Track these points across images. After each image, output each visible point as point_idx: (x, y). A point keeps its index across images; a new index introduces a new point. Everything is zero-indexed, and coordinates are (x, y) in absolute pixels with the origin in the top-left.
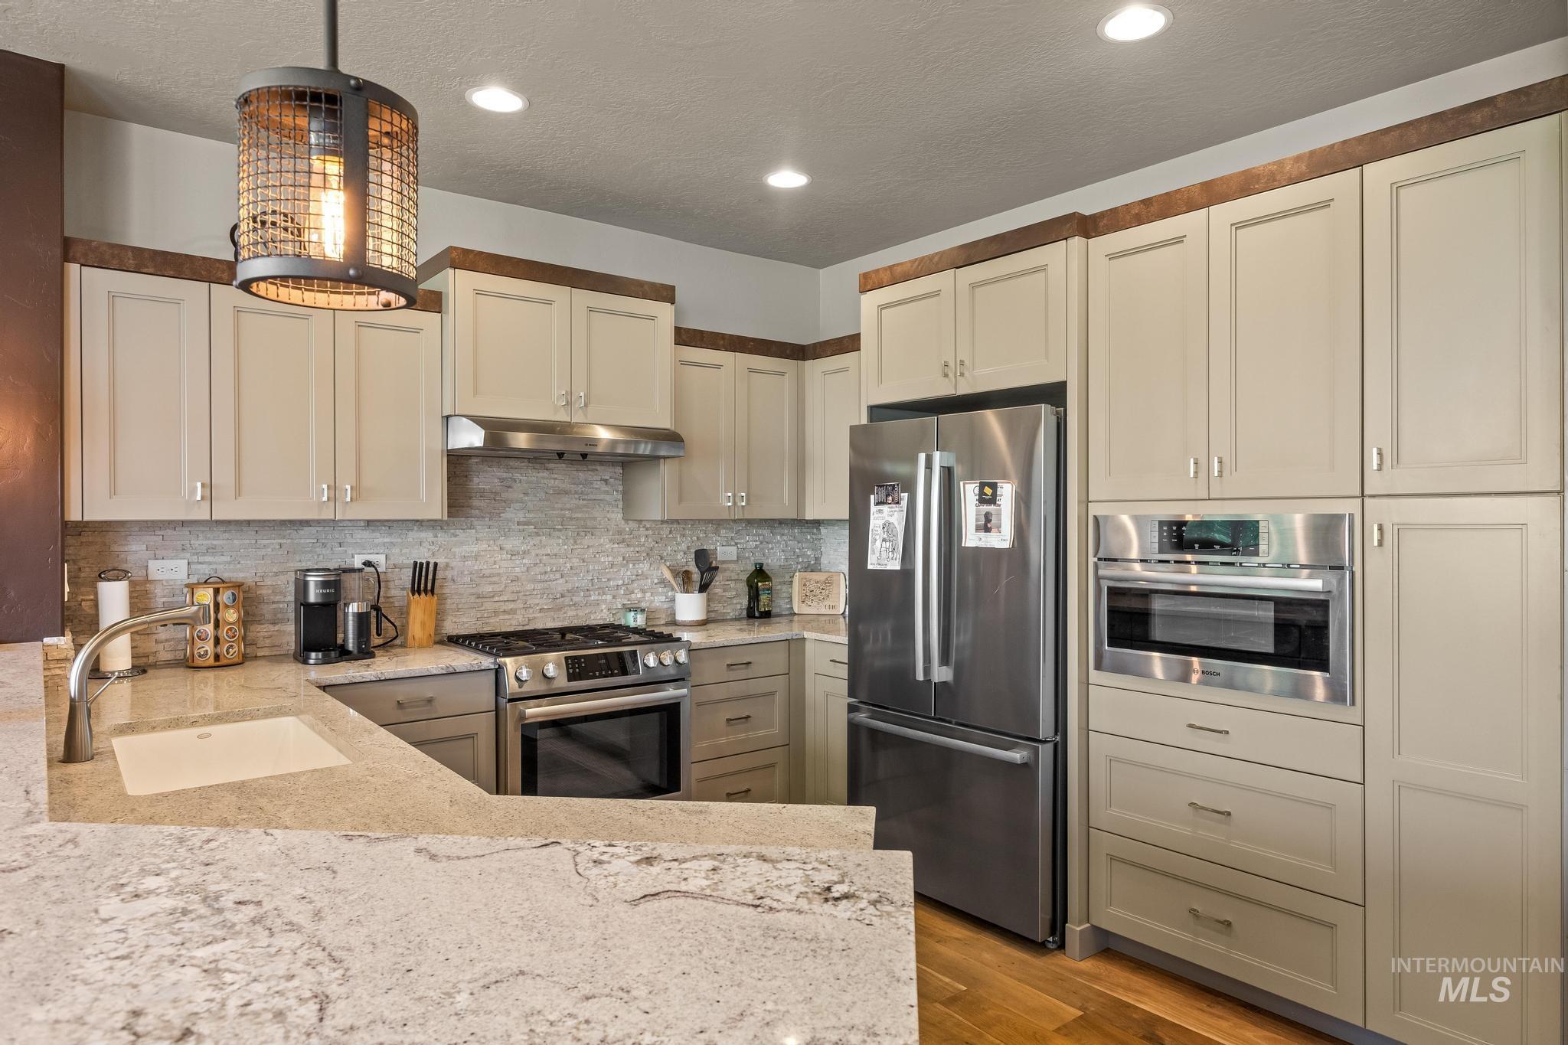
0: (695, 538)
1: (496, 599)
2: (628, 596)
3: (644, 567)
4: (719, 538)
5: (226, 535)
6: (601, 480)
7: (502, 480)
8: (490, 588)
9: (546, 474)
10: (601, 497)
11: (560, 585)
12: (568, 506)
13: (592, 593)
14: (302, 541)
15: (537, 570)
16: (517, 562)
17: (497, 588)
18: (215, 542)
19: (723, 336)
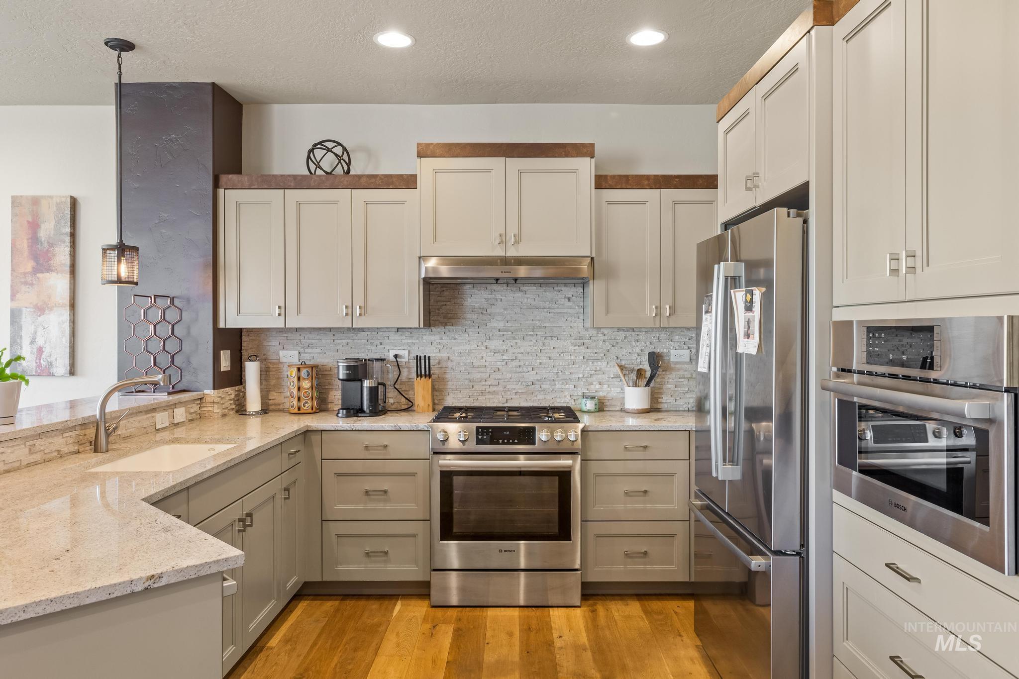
0: (648, 343)
1: (484, 383)
2: (588, 387)
3: (602, 364)
4: (672, 343)
5: (318, 337)
6: (565, 297)
7: (487, 300)
8: (479, 376)
9: (520, 294)
10: (566, 310)
11: (532, 376)
12: (538, 317)
13: (557, 383)
14: (359, 341)
15: (514, 364)
16: (499, 358)
17: (486, 376)
18: (313, 341)
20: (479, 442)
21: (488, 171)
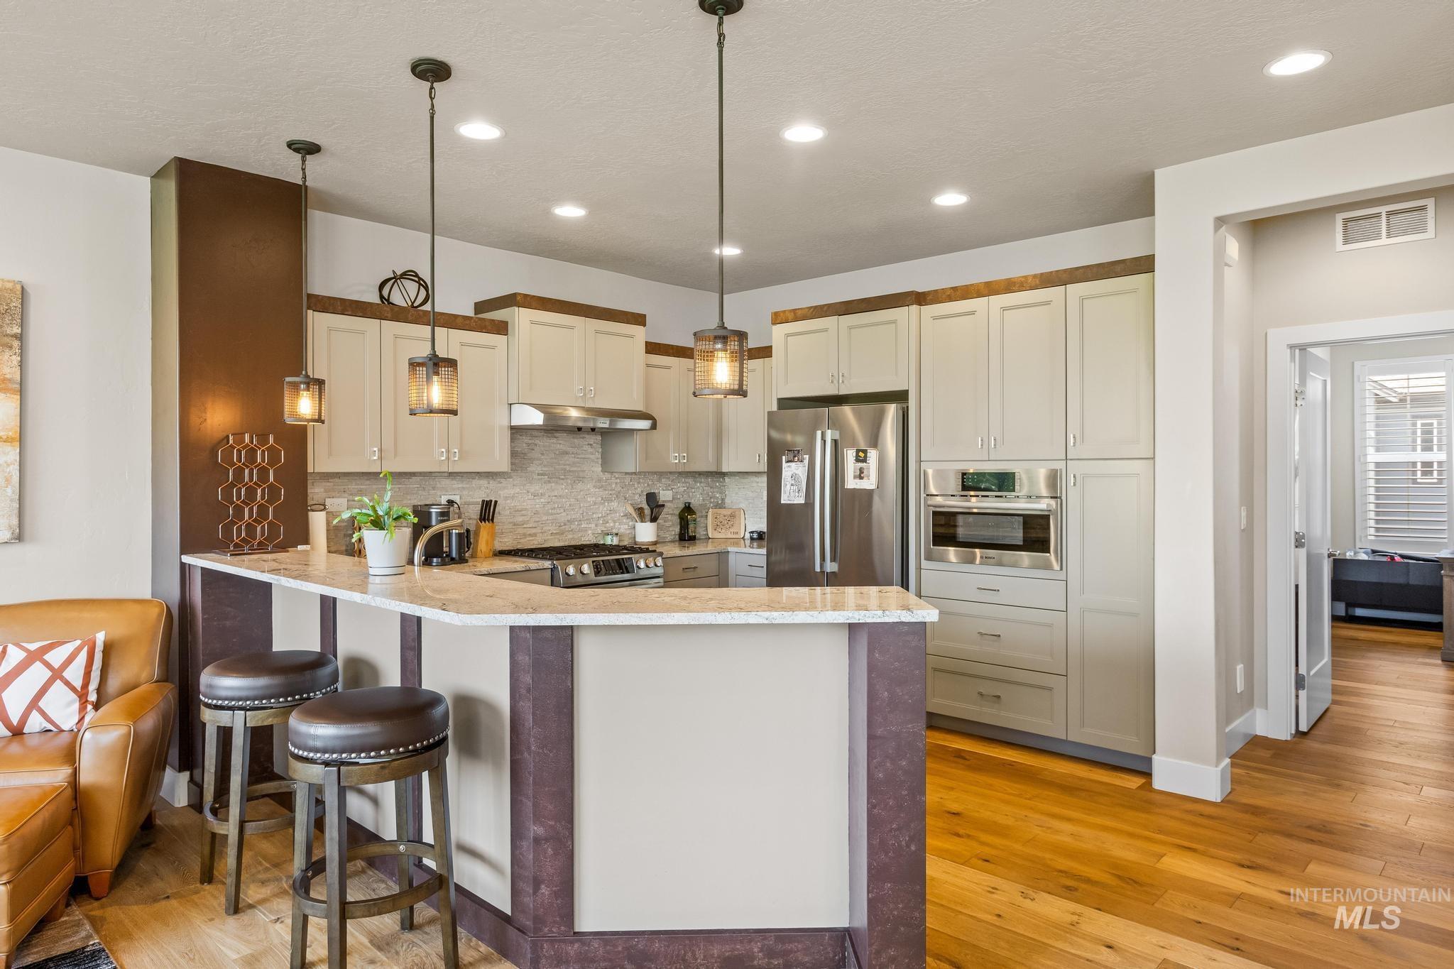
0: (646, 485)
1: (525, 526)
2: (604, 525)
3: (614, 504)
4: (661, 485)
5: (368, 482)
6: (588, 444)
7: (529, 445)
8: (521, 519)
9: (554, 440)
10: (587, 456)
11: (563, 517)
12: (568, 462)
13: (583, 522)
14: (411, 486)
15: (549, 506)
16: (538, 501)
17: (526, 519)
18: (362, 487)
19: (672, 347)
20: (597, 573)
21: (572, 328)
